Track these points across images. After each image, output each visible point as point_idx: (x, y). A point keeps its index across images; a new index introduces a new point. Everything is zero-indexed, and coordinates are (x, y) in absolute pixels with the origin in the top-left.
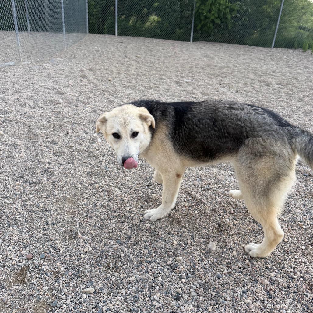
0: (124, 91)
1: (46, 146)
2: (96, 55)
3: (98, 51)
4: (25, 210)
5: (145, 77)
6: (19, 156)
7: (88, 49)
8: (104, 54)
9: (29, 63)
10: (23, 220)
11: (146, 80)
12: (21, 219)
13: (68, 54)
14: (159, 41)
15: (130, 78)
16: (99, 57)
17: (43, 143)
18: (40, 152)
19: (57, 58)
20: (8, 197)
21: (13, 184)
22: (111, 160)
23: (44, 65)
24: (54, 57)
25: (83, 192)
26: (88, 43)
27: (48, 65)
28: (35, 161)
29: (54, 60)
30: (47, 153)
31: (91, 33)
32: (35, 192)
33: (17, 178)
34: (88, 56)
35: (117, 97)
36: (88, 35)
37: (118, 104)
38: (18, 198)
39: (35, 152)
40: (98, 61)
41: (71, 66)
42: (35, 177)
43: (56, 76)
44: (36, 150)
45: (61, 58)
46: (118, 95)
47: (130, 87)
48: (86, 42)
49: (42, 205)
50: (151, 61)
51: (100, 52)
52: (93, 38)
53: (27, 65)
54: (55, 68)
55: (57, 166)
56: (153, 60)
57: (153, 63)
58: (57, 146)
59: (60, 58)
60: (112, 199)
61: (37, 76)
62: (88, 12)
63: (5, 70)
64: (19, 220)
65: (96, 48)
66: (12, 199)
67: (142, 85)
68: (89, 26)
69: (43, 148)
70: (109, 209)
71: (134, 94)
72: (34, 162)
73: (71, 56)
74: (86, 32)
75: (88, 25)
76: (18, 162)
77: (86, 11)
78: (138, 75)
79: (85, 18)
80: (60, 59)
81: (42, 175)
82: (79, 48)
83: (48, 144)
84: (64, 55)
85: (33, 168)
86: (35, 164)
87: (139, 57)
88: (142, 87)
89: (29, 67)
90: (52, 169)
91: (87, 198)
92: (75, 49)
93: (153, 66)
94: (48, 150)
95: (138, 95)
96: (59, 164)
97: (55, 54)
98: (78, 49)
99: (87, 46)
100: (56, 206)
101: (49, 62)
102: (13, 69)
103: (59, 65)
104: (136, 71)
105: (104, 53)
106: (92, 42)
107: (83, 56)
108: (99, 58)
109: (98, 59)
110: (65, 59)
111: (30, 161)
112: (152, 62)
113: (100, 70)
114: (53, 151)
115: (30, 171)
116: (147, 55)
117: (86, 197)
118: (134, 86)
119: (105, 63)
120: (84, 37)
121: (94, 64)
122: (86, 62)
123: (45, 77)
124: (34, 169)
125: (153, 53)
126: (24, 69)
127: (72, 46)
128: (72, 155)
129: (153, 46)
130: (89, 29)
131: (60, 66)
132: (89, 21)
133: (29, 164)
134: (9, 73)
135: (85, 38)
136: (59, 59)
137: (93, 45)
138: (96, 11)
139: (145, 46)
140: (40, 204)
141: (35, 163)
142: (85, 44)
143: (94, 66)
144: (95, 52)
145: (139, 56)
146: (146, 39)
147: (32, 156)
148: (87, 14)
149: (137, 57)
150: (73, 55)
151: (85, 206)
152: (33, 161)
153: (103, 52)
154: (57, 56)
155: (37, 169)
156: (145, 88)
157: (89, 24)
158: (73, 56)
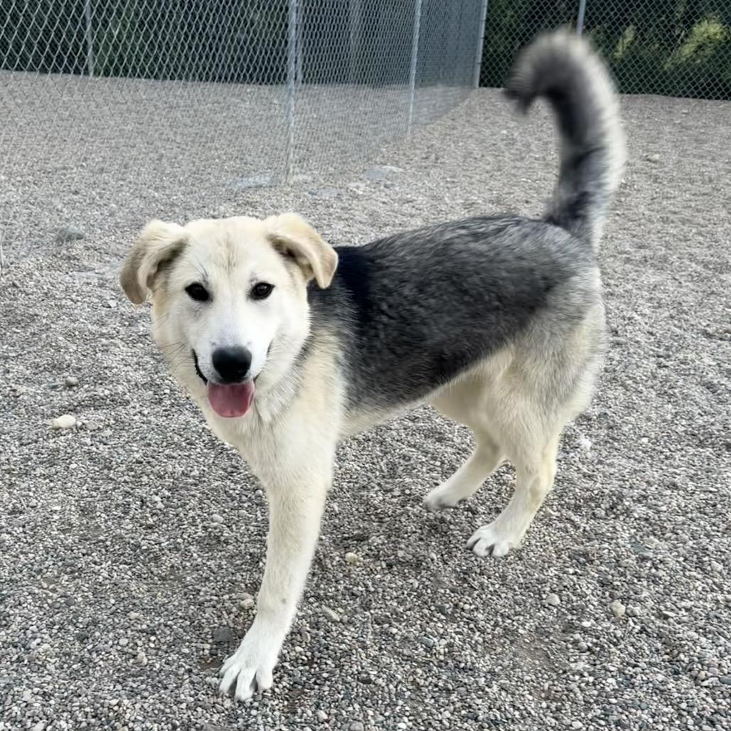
0: (633, 275)
1: (414, 446)
2: (507, 154)
3: (511, 142)
4: (390, 652)
5: (694, 230)
6: (343, 469)
7: (477, 135)
8: (531, 151)
9: (310, 179)
10: (391, 686)
11: (701, 238)
12: (380, 681)
13: (418, 152)
14: (724, 110)
15: (638, 231)
16: (517, 160)
17: (404, 436)
18: (401, 461)
19: (386, 164)
20: (332, 598)
21: (337, 559)
22: (646, 520)
23: (352, 185)
24: (376, 162)
25: (571, 624)
26: (478, 117)
27: (362, 186)
28: (391, 490)
29: (379, 172)
30: (424, 470)
31: (485, 86)
32: (409, 595)
33: (346, 539)
34: (479, 157)
35: (612, 294)
36: (476, 91)
37: (624, 318)
38: (361, 606)
39: (385, 461)
40: (514, 175)
41: (430, 189)
42: (402, 546)
43: (397, 221)
44: (389, 456)
45: (397, 163)
46: (616, 289)
47: (650, 261)
48: (471, 115)
49: (441, 646)
50: (702, 174)
51: (518, 145)
52: (493, 100)
53: (305, 186)
54: (383, 194)
55: (463, 518)
56: (710, 171)
57: (711, 181)
58: (449, 450)
59: (392, 165)
60: (684, 669)
61: (340, 218)
62: (488, 20)
63: (250, 200)
64: (376, 685)
65: (505, 132)
66: (342, 607)
67: (692, 257)
68: (483, 63)
69: (406, 450)
70: (684, 706)
71: (671, 286)
72: (389, 495)
73: (427, 158)
74: (471, 84)
75: (480, 61)
76: (342, 489)
77: (479, 15)
78: (665, 221)
79: (475, 39)
80: (394, 169)
81: (421, 539)
82: (448, 131)
83: (418, 439)
84: (404, 154)
85: (390, 513)
86: (395, 500)
87: (655, 162)
88: (693, 265)
89: (310, 193)
90: (452, 527)
91: (589, 649)
92: (436, 134)
93: (715, 193)
94: (424, 459)
95: (684, 290)
96: (469, 509)
97: (378, 152)
98: (446, 134)
99: (474, 125)
100: (487, 657)
101: (362, 176)
102: (270, 198)
103: (393, 185)
104: (656, 207)
105: (533, 147)
106: (487, 114)
107: (465, 157)
108: (518, 164)
109: (515, 167)
110: (408, 167)
111: (377, 488)
112: (706, 178)
113: (527, 202)
114: (443, 463)
115: (381, 521)
116: (684, 153)
117: (584, 645)
118: (665, 259)
119: (540, 180)
120: (463, 99)
121: (504, 185)
122: (478, 177)
123: (360, 222)
124: (395, 517)
125: (706, 147)
126: (298, 197)
127: (428, 127)
128: (505, 484)
129: (705, 126)
130: (482, 72)
131: (397, 189)
132: (485, 47)
133: (377, 498)
134: (260, 209)
135: (466, 102)
136: (389, 167)
137: (493, 123)
138: (512, 16)
139: (675, 124)
140: (436, 640)
141: (394, 497)
142: (468, 121)
143: (506, 190)
144: (501, 145)
145: (657, 157)
146: (678, 100)
147: (378, 473)
148: (483, 26)
149: (649, 160)
150: (433, 156)
151: (591, 679)
152: (387, 491)
153: (528, 145)
154: (383, 157)
155: (403, 520)
156: (706, 266)
157: (484, 55)
158: (433, 158)
